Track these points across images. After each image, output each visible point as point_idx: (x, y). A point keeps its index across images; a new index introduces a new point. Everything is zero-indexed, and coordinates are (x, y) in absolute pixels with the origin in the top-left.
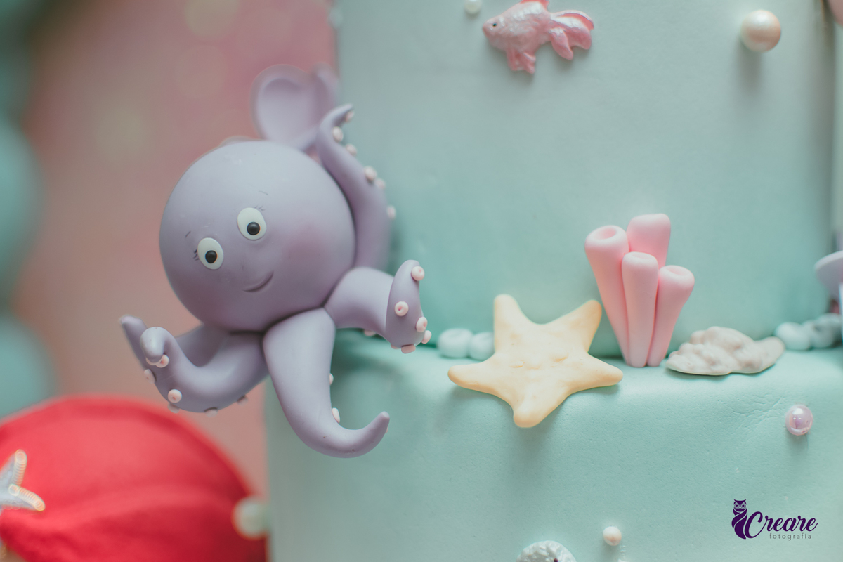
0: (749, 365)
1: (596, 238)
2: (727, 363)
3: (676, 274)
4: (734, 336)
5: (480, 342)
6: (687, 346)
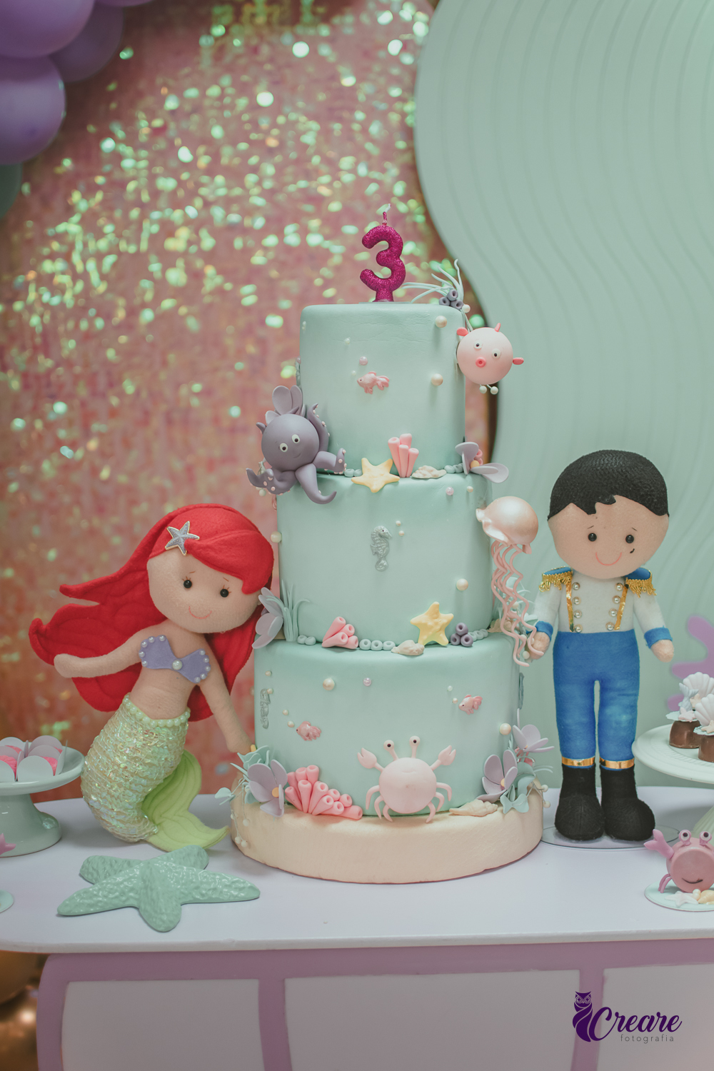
0: (435, 476)
1: (391, 441)
2: (429, 475)
3: (414, 451)
4: (431, 468)
5: (358, 472)
6: (417, 471)
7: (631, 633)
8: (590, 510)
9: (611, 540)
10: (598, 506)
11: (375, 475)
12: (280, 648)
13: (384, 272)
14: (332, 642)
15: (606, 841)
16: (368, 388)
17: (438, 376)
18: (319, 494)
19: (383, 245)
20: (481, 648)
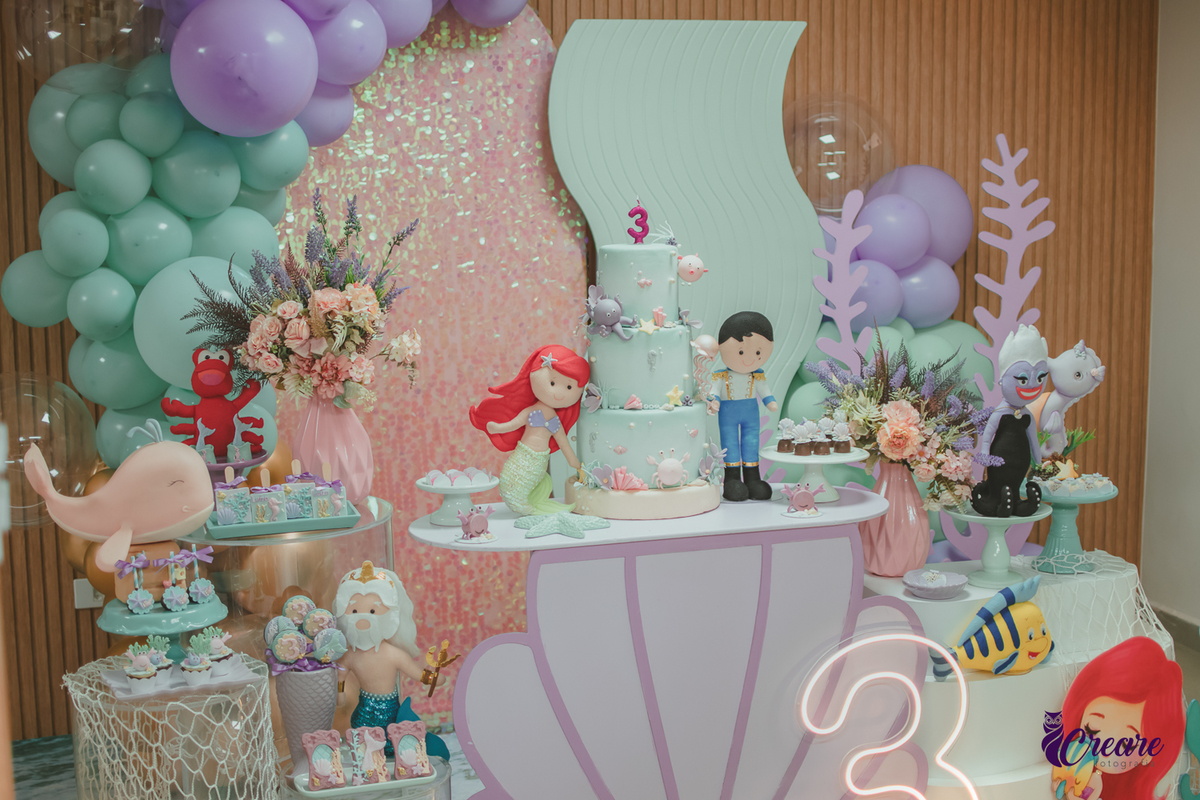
1: (652, 310)
2: (670, 326)
5: (639, 325)
6: (666, 324)
7: (755, 400)
8: (741, 340)
9: (750, 354)
10: (744, 338)
11: (648, 326)
12: (602, 411)
13: (638, 229)
14: (630, 406)
15: (749, 500)
16: (642, 286)
17: (673, 279)
18: (624, 336)
19: (638, 216)
20: (696, 407)
